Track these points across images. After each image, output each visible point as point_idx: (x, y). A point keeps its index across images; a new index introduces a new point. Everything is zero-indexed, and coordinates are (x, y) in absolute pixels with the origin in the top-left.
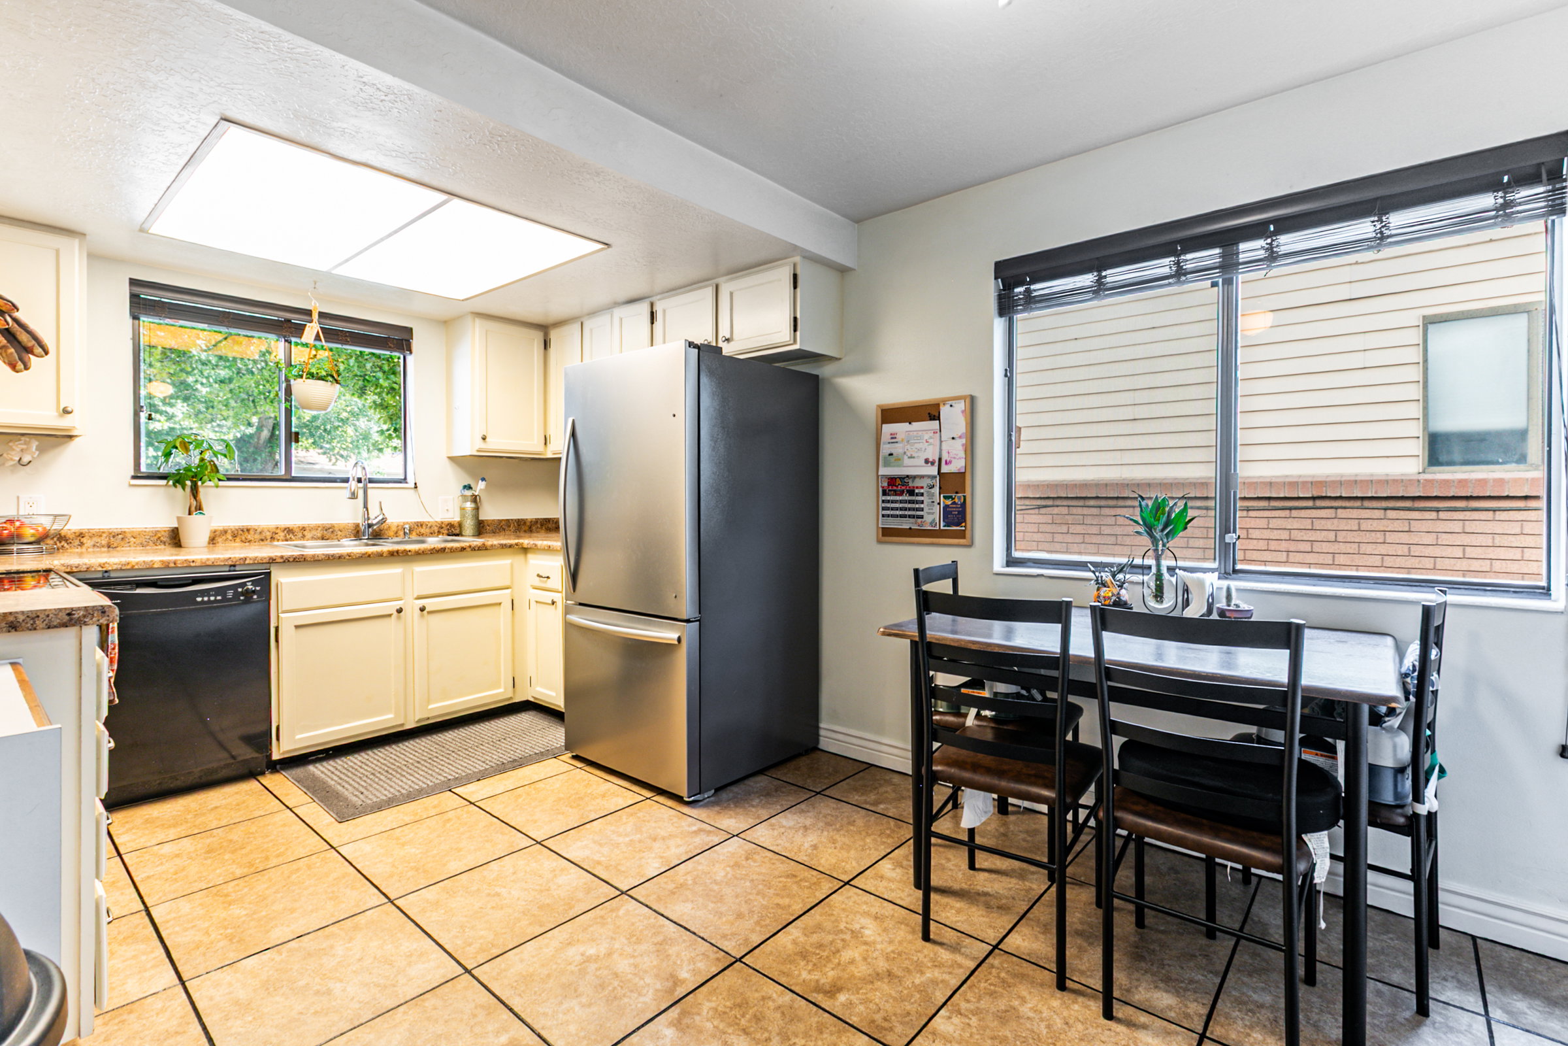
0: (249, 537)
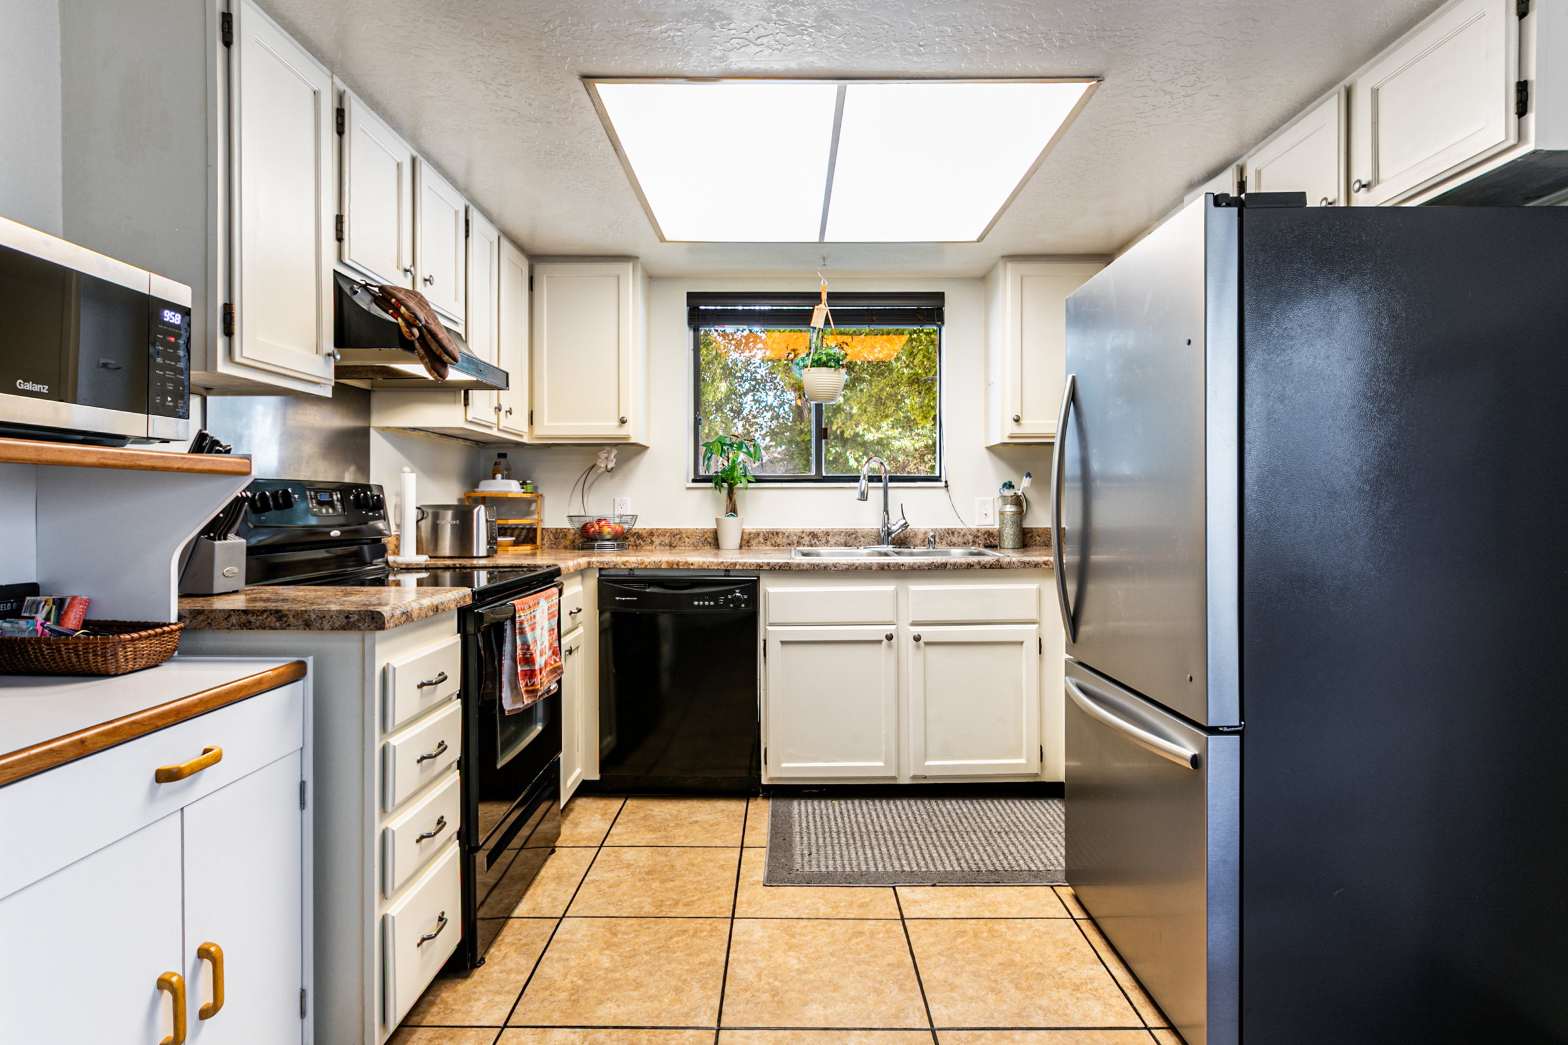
0: (778, 541)
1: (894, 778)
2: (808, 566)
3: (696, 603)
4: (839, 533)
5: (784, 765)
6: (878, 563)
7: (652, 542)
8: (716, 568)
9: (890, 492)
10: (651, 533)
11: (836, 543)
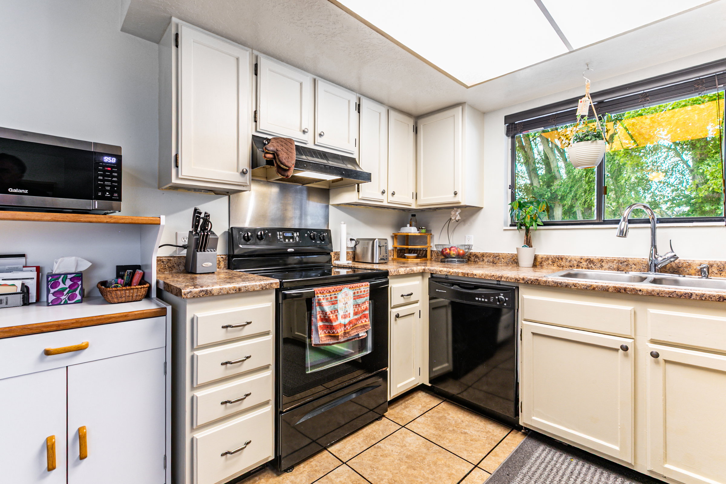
0: (562, 264)
1: (630, 464)
2: (553, 283)
3: (477, 299)
4: (613, 261)
5: (534, 418)
6: (614, 287)
7: (483, 260)
8: (489, 278)
9: (658, 231)
10: (483, 255)
11: (609, 268)
